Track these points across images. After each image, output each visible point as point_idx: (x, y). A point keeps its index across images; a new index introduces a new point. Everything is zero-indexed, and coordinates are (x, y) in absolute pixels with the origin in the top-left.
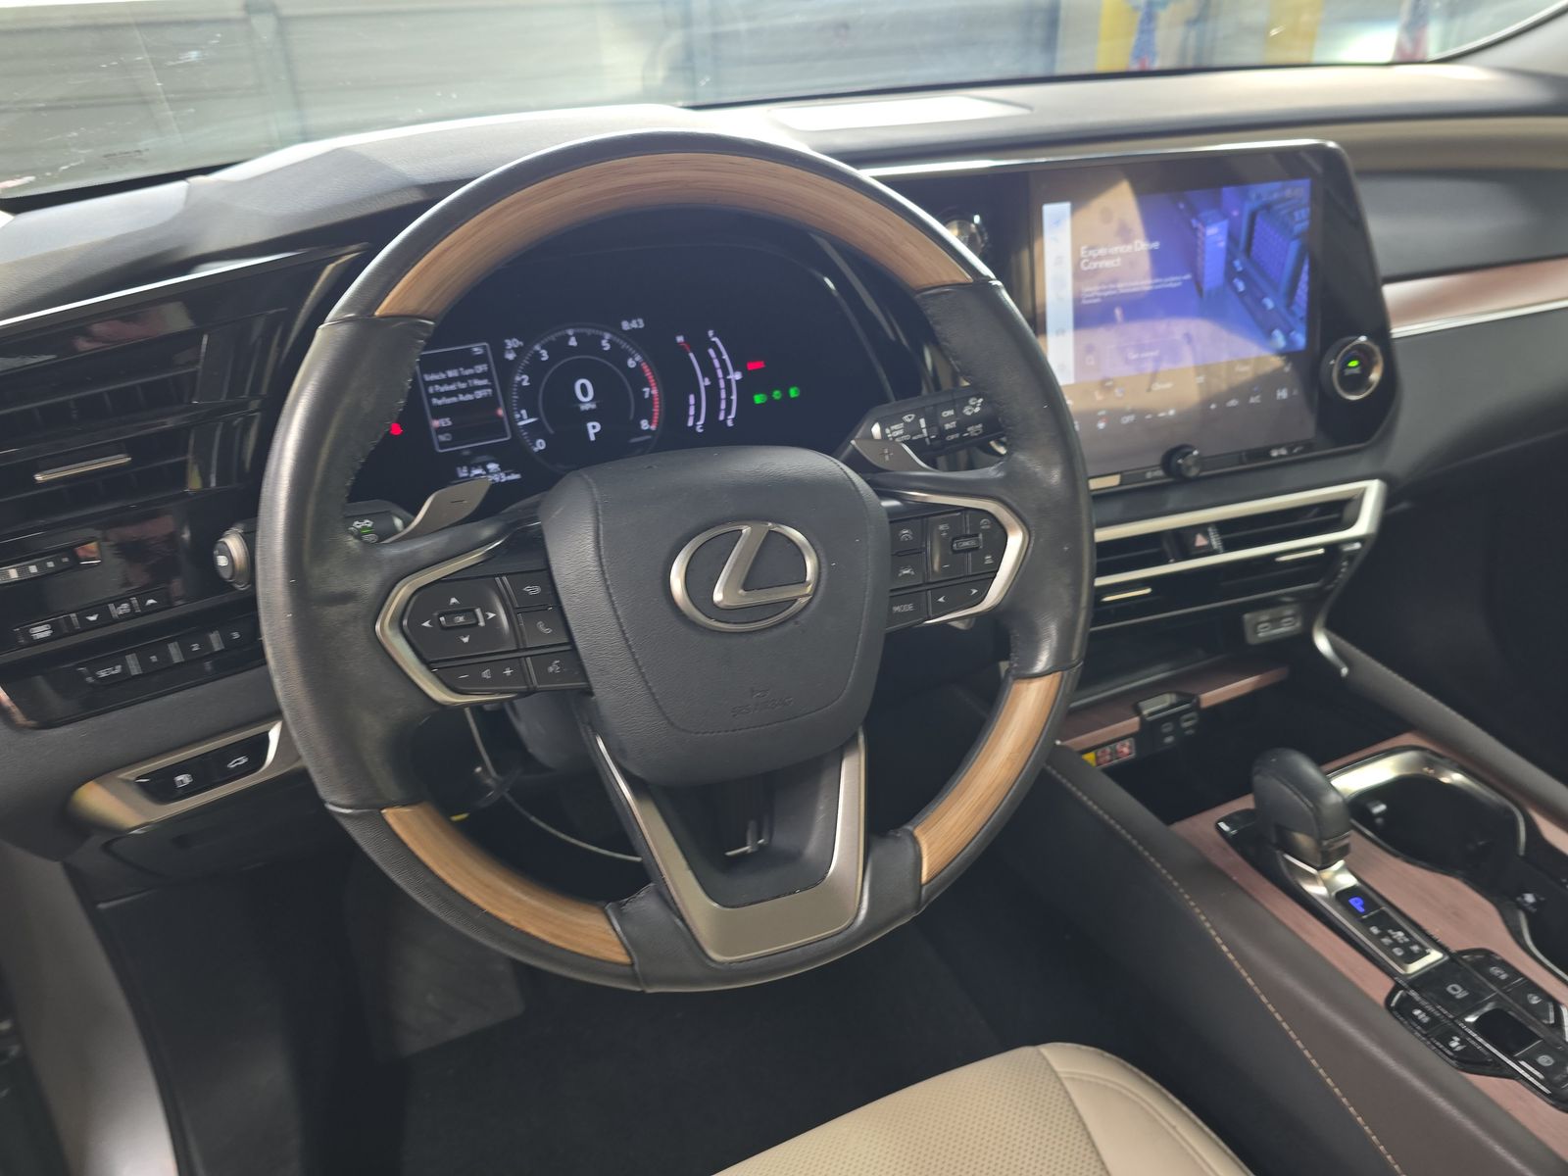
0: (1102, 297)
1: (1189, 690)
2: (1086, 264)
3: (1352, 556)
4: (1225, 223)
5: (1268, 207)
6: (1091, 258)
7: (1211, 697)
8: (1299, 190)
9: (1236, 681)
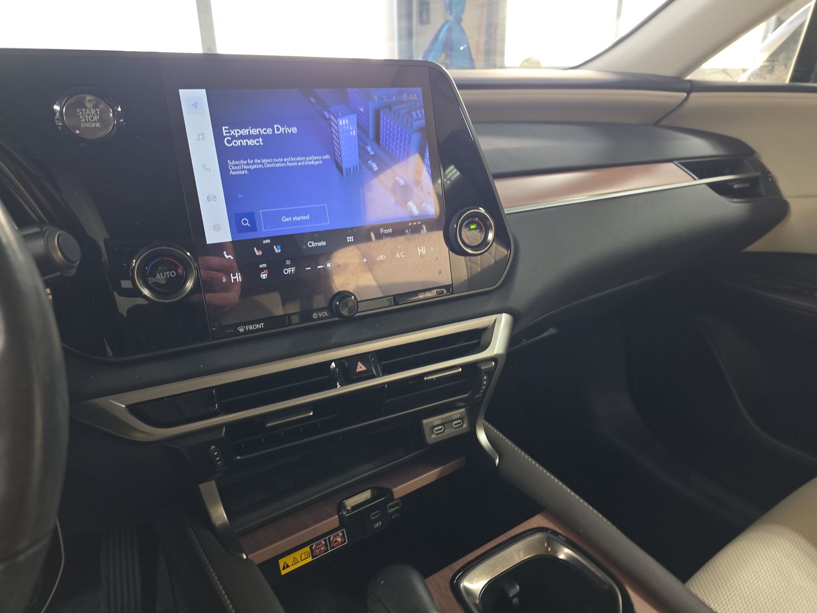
0: (249, 170)
1: (385, 485)
2: (229, 142)
3: (490, 373)
4: (354, 116)
5: (389, 107)
6: (233, 137)
7: (401, 490)
8: (415, 95)
9: (425, 473)
